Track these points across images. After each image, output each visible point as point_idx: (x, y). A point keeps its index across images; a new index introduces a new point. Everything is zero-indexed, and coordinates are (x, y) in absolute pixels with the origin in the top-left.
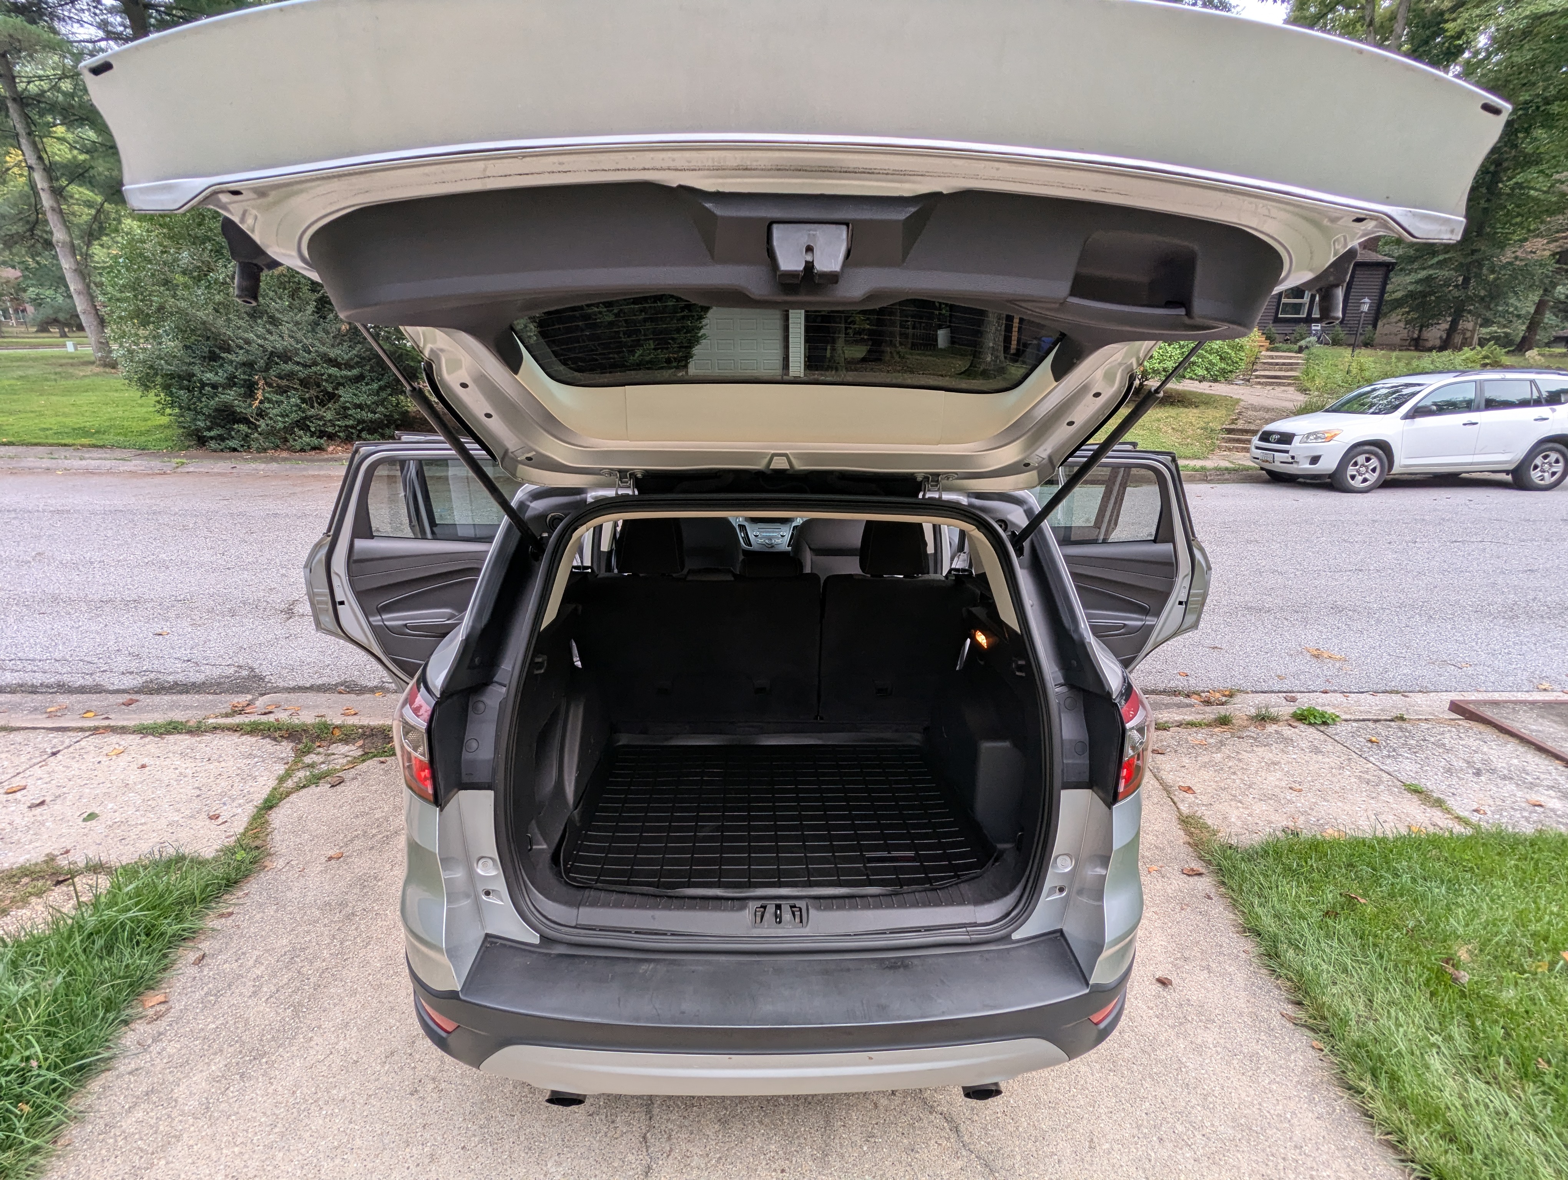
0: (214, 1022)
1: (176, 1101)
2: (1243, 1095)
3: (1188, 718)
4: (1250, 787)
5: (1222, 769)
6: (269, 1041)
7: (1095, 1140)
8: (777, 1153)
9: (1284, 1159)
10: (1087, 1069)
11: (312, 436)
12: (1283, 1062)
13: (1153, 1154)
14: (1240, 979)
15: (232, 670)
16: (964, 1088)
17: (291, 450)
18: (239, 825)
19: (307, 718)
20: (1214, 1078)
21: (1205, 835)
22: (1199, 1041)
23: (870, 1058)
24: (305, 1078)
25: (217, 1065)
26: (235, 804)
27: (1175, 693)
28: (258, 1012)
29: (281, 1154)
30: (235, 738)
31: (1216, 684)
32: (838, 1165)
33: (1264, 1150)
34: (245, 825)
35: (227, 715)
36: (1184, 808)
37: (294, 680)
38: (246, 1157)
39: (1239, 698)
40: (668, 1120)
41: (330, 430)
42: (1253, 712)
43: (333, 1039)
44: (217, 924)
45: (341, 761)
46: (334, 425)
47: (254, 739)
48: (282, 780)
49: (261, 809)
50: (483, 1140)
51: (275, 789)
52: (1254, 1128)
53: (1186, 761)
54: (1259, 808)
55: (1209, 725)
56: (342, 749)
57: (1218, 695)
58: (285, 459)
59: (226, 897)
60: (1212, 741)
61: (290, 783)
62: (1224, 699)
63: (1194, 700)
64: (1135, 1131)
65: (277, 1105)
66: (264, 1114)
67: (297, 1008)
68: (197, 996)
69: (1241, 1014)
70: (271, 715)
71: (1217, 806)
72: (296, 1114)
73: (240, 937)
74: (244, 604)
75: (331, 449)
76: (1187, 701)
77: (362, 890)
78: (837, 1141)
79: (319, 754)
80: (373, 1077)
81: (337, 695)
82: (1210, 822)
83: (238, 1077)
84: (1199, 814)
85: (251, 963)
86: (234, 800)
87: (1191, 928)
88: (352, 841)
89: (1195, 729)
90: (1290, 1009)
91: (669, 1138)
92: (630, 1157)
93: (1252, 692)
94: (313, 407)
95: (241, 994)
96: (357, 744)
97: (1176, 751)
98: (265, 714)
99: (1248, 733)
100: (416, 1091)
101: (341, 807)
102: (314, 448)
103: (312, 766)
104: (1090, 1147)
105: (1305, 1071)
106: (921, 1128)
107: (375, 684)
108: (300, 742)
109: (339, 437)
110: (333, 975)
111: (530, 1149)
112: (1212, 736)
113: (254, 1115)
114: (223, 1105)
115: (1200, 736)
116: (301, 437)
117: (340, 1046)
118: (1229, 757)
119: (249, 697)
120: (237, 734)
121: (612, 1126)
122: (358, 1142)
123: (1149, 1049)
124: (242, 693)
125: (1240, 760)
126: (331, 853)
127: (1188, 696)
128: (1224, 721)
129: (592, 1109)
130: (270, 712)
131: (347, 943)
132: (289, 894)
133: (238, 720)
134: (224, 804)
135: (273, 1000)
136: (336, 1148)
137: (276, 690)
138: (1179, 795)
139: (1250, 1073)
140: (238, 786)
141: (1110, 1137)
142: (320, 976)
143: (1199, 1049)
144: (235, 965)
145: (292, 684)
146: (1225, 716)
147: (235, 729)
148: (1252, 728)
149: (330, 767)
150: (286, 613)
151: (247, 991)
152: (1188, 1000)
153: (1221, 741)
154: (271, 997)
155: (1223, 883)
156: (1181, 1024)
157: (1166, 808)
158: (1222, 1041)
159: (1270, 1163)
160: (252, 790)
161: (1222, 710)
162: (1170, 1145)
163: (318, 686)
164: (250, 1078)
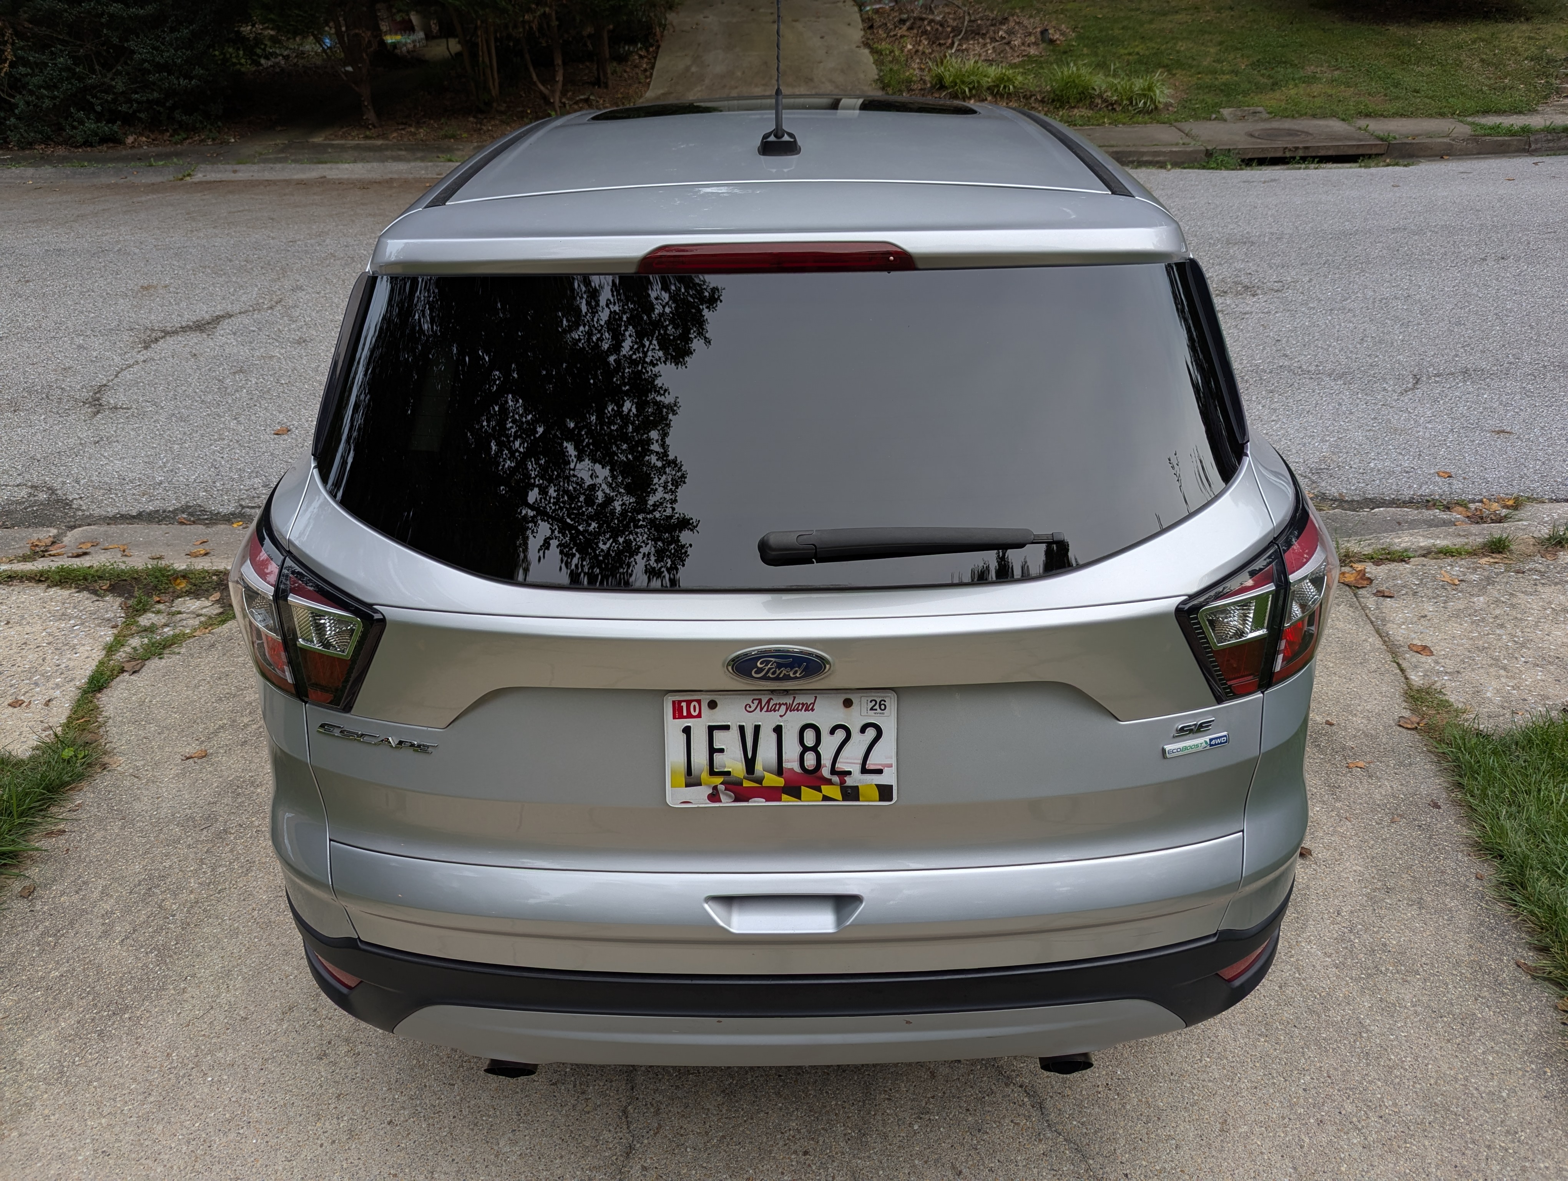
0: (57, 969)
1: (21, 1063)
2: (1445, 1067)
3: (1441, 543)
4: (1523, 645)
5: (1483, 620)
6: (130, 993)
7: (1230, 1121)
8: (799, 1131)
9: (1489, 1147)
10: (1228, 1033)
11: (98, 120)
12: (1508, 1025)
13: (1307, 1140)
14: (1464, 917)
15: (24, 493)
16: (1041, 1059)
17: (70, 143)
18: (60, 714)
19: (139, 561)
20: (1406, 1046)
21: (1441, 719)
22: (1392, 998)
23: (908, 1022)
24: (181, 1038)
25: (67, 1022)
26: (50, 684)
27: (1428, 503)
28: (113, 957)
29: (160, 1127)
30: (40, 591)
31: (1495, 489)
32: (879, 1147)
33: (1462, 1136)
34: (67, 713)
35: (25, 559)
36: (1416, 678)
37: (113, 504)
38: (117, 1129)
39: (1528, 510)
40: (655, 1091)
41: (124, 108)
42: (1545, 531)
43: (213, 991)
44: (44, 844)
45: (191, 622)
46: (130, 101)
47: (66, 593)
48: (110, 650)
49: (85, 692)
50: (415, 1114)
51: (101, 663)
52: (1453, 1108)
53: (1429, 607)
54: (1533, 677)
55: (1473, 553)
56: (192, 605)
57: (1495, 506)
58: (63, 160)
59: (54, 809)
60: (1475, 577)
61: (121, 655)
62: (1504, 512)
63: (1456, 515)
64: (1286, 1112)
65: (149, 1068)
66: (134, 1080)
67: (163, 954)
68: (31, 936)
69: (1458, 963)
70: (87, 558)
71: (1467, 675)
72: (173, 1081)
73: (78, 862)
74: (30, 393)
75: (130, 140)
76: (1445, 516)
77: (235, 799)
78: (879, 1118)
79: (158, 612)
80: (269, 1037)
81: (177, 526)
82: (1452, 698)
83: (95, 1036)
84: (1438, 685)
85: (96, 895)
86: (48, 679)
87: (1402, 848)
88: (216, 733)
89: (1449, 560)
90: (1530, 957)
91: (657, 1113)
92: (606, 1135)
93: (1551, 500)
94: (93, 71)
95: (88, 934)
96: (212, 598)
97: (1415, 593)
98: (78, 556)
99: (1532, 565)
100: (325, 1055)
101: (197, 686)
102: (104, 140)
103: (151, 629)
104: (1222, 1130)
105: (1539, 1037)
106: (992, 1104)
107: (231, 509)
108: (132, 596)
109: (140, 119)
110: (205, 911)
111: (476, 1125)
112: (1475, 569)
113: (122, 1081)
114: (81, 1069)
115: (1454, 569)
116: (82, 123)
117: (224, 997)
118: (1497, 601)
119: (53, 531)
120: (43, 586)
121: (582, 1097)
122: (256, 1114)
123: (1319, 1008)
124: (43, 525)
125: (1513, 606)
126: (188, 750)
127: (1447, 508)
128: (1497, 547)
129: (556, 1077)
130: (85, 554)
131: (221, 870)
132: (137, 806)
133: (40, 565)
134: (36, 684)
135: (129, 941)
136: (229, 1121)
137: (90, 521)
138: (1409, 659)
139: (1459, 1040)
140: (52, 659)
141: (1251, 1118)
142: (188, 912)
143: (1389, 1009)
144: (76, 898)
145: (112, 511)
146: (1500, 540)
147: (40, 578)
148: (1538, 558)
149: (177, 631)
150: (92, 405)
151: (96, 930)
152: (1385, 945)
153: (1488, 578)
154: (127, 938)
155: (1460, 785)
156: (1369, 976)
157: (1388, 678)
158: (1425, 999)
159: (1468, 1152)
160: (72, 664)
161: (1496, 531)
162: (1332, 1129)
163: (150, 514)
164: (111, 1037)
